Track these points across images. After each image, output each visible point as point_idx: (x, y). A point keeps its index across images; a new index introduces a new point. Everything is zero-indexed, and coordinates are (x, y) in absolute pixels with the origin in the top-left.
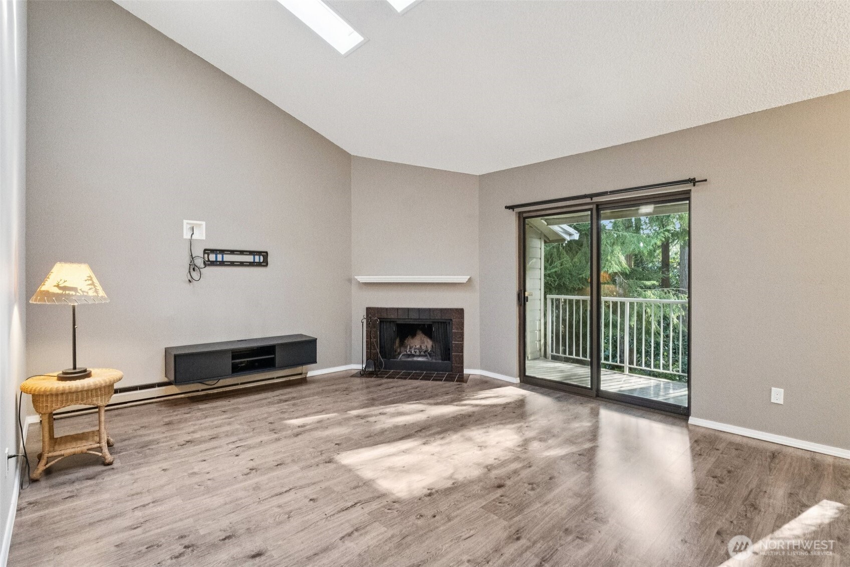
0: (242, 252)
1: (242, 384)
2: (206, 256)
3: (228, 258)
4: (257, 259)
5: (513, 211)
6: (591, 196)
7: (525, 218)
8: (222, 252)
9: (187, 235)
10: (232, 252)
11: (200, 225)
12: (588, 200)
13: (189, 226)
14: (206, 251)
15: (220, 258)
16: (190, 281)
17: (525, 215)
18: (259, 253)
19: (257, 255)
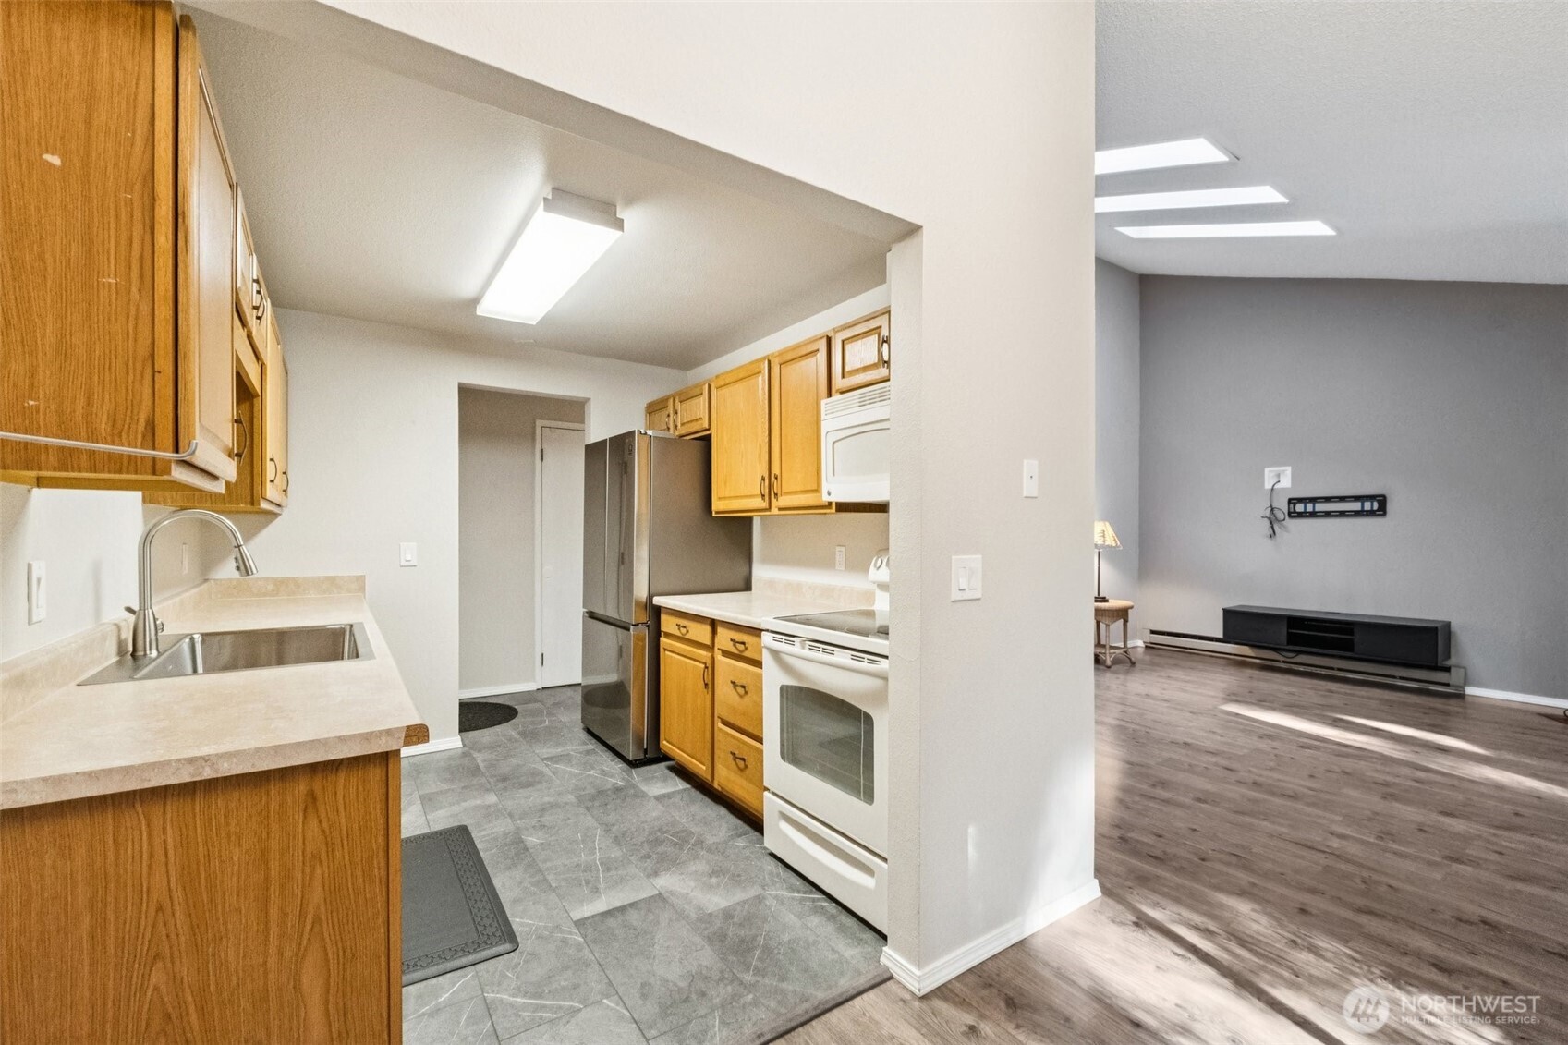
0: (1342, 499)
1: (1339, 670)
2: (1292, 506)
3: (1320, 507)
4: (1367, 506)
8: (1314, 500)
9: (1268, 486)
10: (1328, 499)
11: (1284, 471)
13: (1272, 474)
14: (1291, 501)
15: (1310, 507)
16: (1271, 536)
18: (1371, 498)
19: (1367, 500)
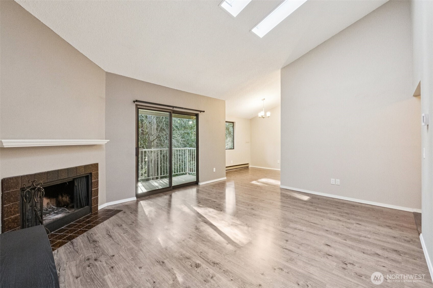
5: (134, 103)
6: (173, 107)
7: (138, 108)
12: (171, 108)
17: (138, 107)
